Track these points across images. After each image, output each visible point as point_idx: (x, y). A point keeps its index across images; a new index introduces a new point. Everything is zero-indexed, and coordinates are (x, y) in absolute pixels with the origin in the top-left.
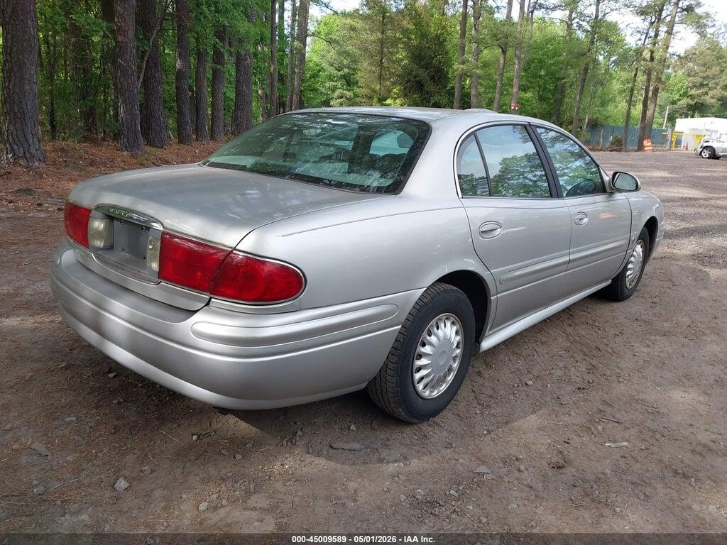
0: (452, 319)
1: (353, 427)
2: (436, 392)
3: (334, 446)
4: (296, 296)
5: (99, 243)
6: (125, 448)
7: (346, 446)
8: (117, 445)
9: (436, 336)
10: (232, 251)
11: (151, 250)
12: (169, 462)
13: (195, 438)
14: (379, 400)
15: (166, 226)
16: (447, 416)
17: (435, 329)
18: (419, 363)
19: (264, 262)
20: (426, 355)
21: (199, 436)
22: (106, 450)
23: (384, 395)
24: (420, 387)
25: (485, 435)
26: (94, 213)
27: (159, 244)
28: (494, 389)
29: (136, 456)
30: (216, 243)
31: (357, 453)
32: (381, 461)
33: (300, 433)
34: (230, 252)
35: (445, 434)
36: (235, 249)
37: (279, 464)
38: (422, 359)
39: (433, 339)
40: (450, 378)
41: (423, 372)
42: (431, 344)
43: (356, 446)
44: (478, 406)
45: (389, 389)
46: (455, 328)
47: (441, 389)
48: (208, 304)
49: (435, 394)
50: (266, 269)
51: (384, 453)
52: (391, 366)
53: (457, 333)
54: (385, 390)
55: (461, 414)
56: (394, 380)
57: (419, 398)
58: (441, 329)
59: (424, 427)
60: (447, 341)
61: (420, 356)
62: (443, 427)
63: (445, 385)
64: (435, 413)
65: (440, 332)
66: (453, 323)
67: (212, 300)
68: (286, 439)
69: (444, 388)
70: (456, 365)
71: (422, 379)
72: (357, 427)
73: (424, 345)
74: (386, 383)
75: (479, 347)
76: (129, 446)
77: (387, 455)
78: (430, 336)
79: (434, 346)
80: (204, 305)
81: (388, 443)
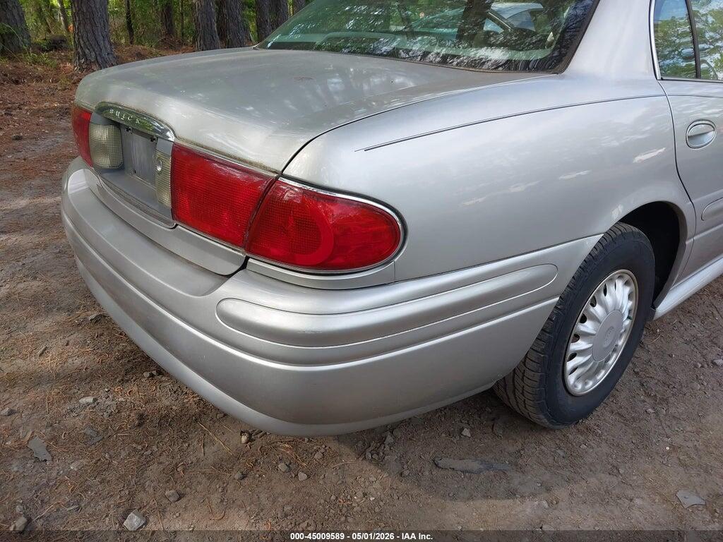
0: (627, 277)
1: (466, 432)
2: (591, 383)
3: (441, 463)
4: (388, 259)
5: (105, 162)
6: (149, 452)
7: (458, 465)
8: (140, 447)
9: (604, 305)
10: (277, 178)
11: (160, 173)
12: (205, 480)
13: (244, 439)
14: (509, 398)
15: (178, 133)
16: (603, 417)
17: (603, 295)
18: (574, 347)
19: (333, 200)
20: (586, 335)
21: (250, 435)
22: (123, 454)
23: (518, 394)
24: (571, 379)
25: (669, 452)
26: (95, 117)
27: (169, 164)
28: (666, 371)
29: (161, 467)
30: (251, 163)
31: (474, 476)
32: (512, 494)
33: (389, 439)
34: (274, 182)
35: (605, 448)
36: (281, 174)
37: (360, 494)
38: (579, 342)
39: (598, 310)
40: (612, 361)
41: (578, 360)
42: (594, 318)
43: (474, 465)
44: (647, 400)
45: (526, 388)
46: (627, 290)
47: (599, 378)
48: (244, 267)
49: (591, 385)
50: (336, 211)
51: (516, 478)
52: (533, 356)
53: (630, 297)
54: (520, 389)
55: (623, 411)
56: (537, 376)
57: (568, 396)
58: (610, 293)
59: (572, 433)
60: (618, 310)
61: (577, 337)
62: (600, 436)
63: (603, 372)
64: (586, 414)
65: (608, 299)
66: (627, 283)
67: (250, 260)
68: (371, 449)
69: (602, 376)
70: (621, 342)
71: (574, 370)
72: (472, 430)
73: (583, 320)
74: (523, 380)
75: (654, 312)
76: (155, 448)
77: (520, 483)
78: (593, 305)
79: (599, 321)
80: (238, 267)
81: (520, 461)
